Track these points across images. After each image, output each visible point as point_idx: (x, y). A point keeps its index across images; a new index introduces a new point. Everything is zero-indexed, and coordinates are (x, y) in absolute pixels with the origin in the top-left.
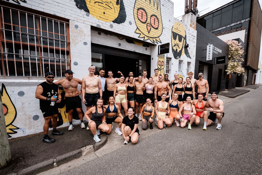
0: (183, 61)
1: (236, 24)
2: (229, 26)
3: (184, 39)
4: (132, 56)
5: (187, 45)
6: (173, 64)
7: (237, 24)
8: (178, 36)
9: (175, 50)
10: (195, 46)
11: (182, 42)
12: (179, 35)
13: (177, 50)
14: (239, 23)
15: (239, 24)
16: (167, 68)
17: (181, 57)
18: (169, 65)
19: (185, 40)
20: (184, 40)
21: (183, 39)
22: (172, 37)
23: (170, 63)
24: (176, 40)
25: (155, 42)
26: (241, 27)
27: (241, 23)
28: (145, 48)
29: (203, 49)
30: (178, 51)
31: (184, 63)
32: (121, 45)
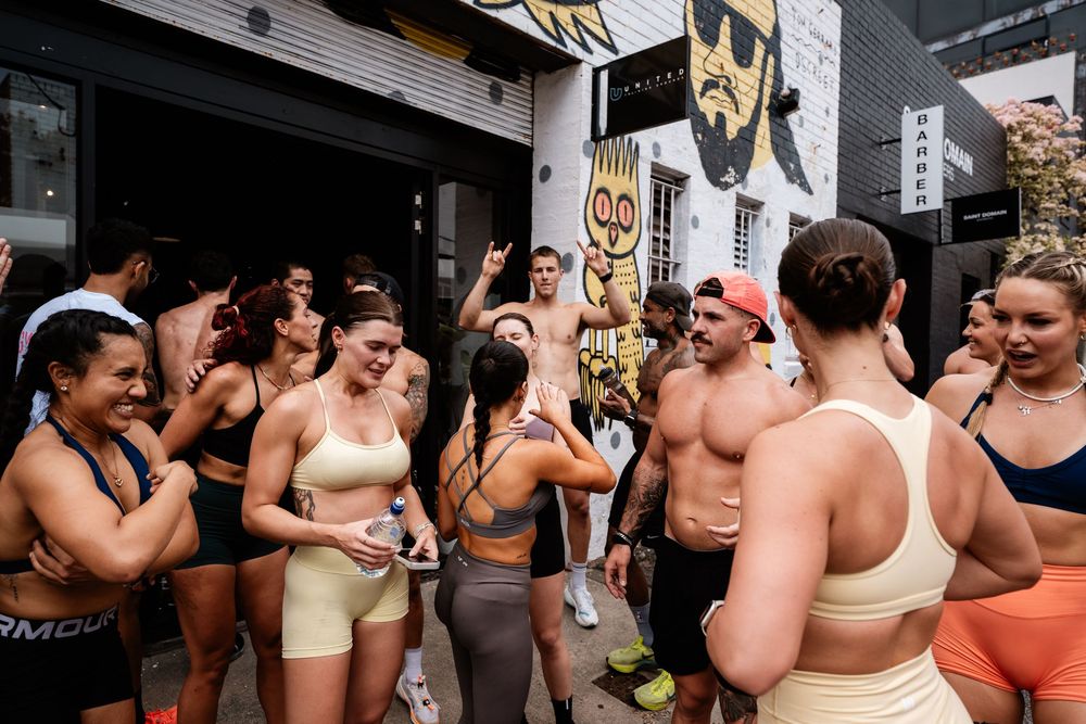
0: (765, 208)
1: (1010, 21)
2: (966, 37)
3: (767, 52)
4: (378, 140)
5: (785, 91)
6: (695, 223)
7: (1019, 21)
8: (726, 19)
9: (712, 120)
10: (835, 113)
11: (755, 71)
12: (734, 15)
13: (720, 117)
14: (1027, 15)
15: (1032, 21)
16: (656, 251)
17: (751, 175)
18: (667, 230)
19: (771, 59)
20: (765, 61)
21: (759, 50)
22: (691, 18)
23: (679, 217)
24: (718, 48)
25: (567, 40)
26: (1041, 40)
27: (1039, 19)
28: (484, 81)
29: (878, 140)
30: (732, 131)
31: (768, 224)
32: (268, 27)
